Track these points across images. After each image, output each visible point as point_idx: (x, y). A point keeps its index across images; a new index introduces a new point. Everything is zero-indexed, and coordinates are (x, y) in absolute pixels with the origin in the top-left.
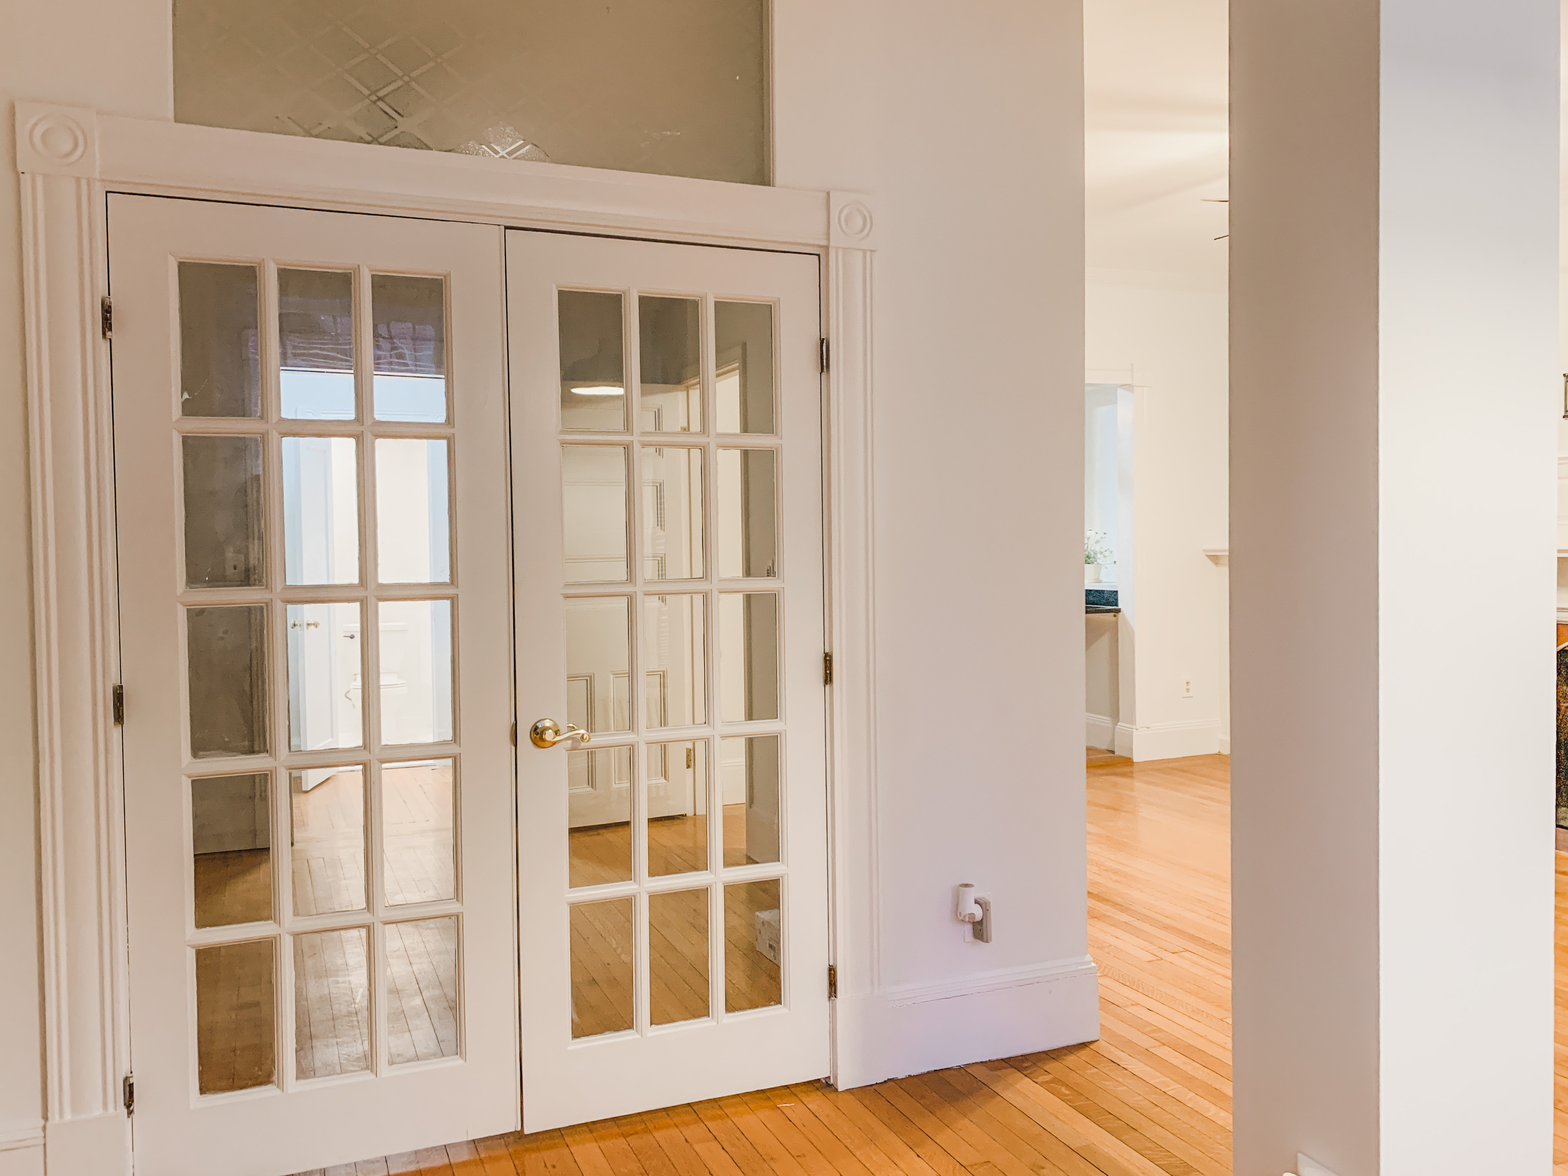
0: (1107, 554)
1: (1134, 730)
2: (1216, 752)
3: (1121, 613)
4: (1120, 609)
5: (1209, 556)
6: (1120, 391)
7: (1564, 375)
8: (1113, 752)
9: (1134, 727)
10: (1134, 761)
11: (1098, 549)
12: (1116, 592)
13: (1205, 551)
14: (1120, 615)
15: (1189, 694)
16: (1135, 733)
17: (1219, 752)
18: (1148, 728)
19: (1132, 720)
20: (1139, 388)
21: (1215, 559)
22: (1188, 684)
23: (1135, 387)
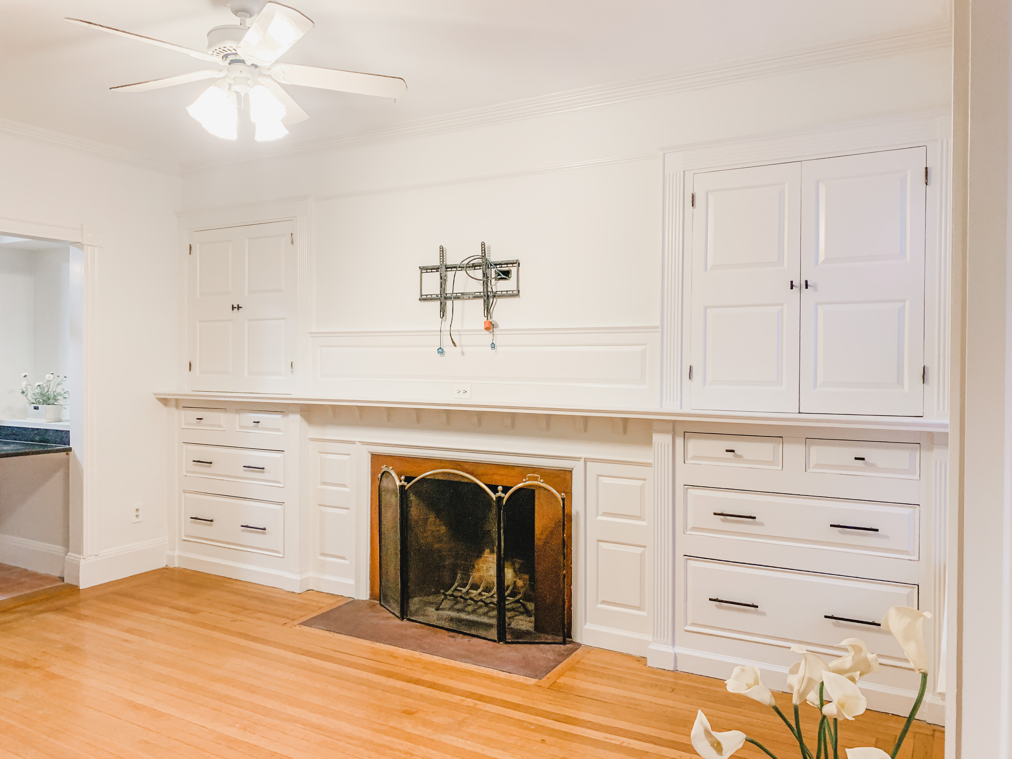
0: (66, 395)
1: (81, 560)
2: (163, 566)
3: (72, 452)
4: (71, 448)
5: (159, 399)
6: (72, 248)
7: (420, 267)
8: (62, 579)
9: (82, 557)
10: (81, 588)
11: (59, 390)
12: (69, 431)
13: (155, 394)
14: (71, 453)
15: (137, 520)
16: (82, 562)
17: (167, 566)
18: (96, 556)
19: (80, 551)
20: (89, 247)
21: (165, 401)
22: (137, 511)
23: (85, 246)
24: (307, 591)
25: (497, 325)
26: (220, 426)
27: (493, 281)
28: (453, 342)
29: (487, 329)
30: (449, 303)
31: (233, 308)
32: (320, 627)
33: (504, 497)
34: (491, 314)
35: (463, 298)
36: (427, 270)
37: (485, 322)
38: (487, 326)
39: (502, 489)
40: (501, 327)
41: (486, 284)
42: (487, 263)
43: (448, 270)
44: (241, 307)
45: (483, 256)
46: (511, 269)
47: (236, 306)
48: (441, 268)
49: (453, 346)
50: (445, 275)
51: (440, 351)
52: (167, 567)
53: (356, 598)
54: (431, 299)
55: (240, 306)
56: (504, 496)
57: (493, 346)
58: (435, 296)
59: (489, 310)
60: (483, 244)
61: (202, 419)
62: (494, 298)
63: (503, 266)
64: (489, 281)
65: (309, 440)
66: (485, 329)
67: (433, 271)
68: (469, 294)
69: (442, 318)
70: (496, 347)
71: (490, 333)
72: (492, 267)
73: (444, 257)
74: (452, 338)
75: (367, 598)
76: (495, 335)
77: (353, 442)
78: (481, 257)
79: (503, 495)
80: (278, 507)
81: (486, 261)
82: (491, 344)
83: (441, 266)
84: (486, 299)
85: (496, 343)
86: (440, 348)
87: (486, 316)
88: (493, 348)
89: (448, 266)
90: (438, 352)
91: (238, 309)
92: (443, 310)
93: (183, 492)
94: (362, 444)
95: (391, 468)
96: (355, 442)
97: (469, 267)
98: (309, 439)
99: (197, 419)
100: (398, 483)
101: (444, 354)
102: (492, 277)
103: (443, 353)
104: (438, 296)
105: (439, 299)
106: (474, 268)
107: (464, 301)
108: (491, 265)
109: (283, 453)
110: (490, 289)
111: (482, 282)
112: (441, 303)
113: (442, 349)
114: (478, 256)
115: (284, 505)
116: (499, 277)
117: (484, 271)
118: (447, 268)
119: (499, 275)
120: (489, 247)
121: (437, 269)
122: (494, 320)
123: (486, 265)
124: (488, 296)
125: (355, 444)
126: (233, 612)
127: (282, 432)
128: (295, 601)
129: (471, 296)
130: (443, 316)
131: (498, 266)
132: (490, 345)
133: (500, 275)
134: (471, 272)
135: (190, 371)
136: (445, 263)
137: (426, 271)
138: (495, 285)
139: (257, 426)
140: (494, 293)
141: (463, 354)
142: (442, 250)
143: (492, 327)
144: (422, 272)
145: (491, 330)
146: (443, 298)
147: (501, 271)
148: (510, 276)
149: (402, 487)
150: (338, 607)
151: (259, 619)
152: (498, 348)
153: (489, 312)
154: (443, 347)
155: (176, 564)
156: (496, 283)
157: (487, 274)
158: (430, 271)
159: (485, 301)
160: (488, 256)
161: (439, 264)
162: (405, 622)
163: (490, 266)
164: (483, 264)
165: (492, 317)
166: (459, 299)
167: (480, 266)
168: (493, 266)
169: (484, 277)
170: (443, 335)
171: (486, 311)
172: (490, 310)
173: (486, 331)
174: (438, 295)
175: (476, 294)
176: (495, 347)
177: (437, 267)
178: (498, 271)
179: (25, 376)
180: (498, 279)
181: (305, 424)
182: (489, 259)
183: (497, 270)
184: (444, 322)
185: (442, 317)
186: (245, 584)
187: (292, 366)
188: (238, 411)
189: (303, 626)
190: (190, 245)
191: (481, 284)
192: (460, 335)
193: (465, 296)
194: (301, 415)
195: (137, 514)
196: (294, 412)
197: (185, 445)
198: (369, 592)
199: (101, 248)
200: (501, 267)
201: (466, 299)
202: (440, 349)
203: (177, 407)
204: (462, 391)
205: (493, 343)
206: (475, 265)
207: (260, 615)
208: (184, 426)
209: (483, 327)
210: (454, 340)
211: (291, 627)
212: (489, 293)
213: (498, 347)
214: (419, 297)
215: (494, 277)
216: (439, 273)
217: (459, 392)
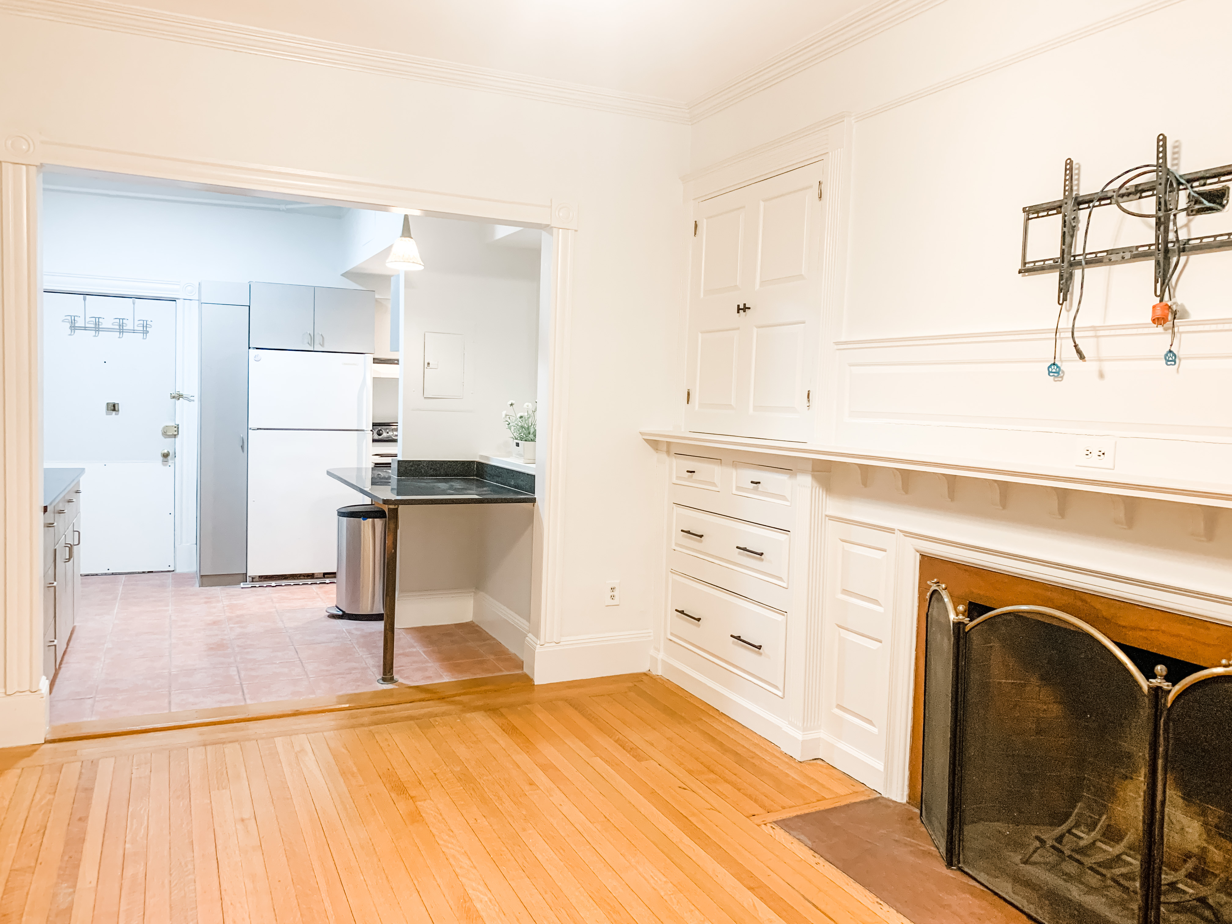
1: (538, 646)
2: (644, 670)
3: (536, 503)
4: (536, 498)
5: (647, 441)
6: (542, 233)
7: (1023, 208)
9: (538, 643)
10: (536, 683)
12: (536, 476)
13: (642, 434)
14: (535, 505)
15: (613, 602)
16: (538, 650)
18: (556, 643)
19: (537, 633)
20: (560, 230)
21: (654, 444)
22: (613, 590)
23: (554, 229)
24: (813, 760)
25: (1185, 314)
26: (714, 484)
27: (1182, 218)
28: (1079, 352)
29: (1158, 320)
30: (1078, 273)
31: (739, 309)
32: (802, 837)
33: (1170, 691)
34: (1172, 291)
35: (1110, 260)
36: (1038, 212)
37: (1154, 307)
38: (1159, 313)
39: (1164, 673)
40: (1194, 316)
41: (1162, 224)
42: (1168, 179)
43: (1081, 207)
44: (749, 308)
45: (1161, 166)
46: (1230, 186)
47: (742, 307)
48: (1066, 203)
49: (1078, 359)
50: (1073, 217)
51: (1054, 371)
52: (649, 672)
53: (884, 795)
54: (1042, 269)
55: (747, 306)
56: (1169, 688)
57: (1170, 359)
58: (1051, 262)
59: (1167, 281)
60: (1162, 141)
61: (694, 472)
62: (1182, 254)
63: (1209, 181)
64: (1172, 217)
65: (827, 518)
66: (1154, 321)
67: (1050, 213)
68: (1124, 250)
69: (1062, 304)
70: (1180, 360)
71: (1166, 329)
72: (1181, 187)
73: (1075, 182)
74: (1075, 343)
75: (902, 799)
76: (1178, 335)
77: (891, 530)
78: (1155, 168)
79: (1166, 685)
80: (779, 618)
81: (1168, 174)
82: (1165, 353)
83: (1066, 201)
84: (1161, 257)
85: (1178, 351)
86: (1054, 364)
87: (1158, 293)
88: (1169, 363)
89: (1080, 199)
90: (1049, 372)
91: (745, 311)
92: (1064, 289)
93: (671, 572)
94: (905, 536)
95: (944, 586)
96: (894, 530)
97: (1129, 194)
98: (826, 516)
99: (688, 471)
100: (952, 617)
101: (1062, 377)
102: (1178, 209)
103: (1058, 373)
104: (1057, 262)
105: (1059, 267)
106: (1138, 195)
107: (1113, 267)
108: (1179, 183)
109: (787, 534)
110: (1171, 236)
111: (1153, 221)
112: (1061, 276)
113: (1058, 367)
114: (1148, 166)
115: (787, 615)
116: (1197, 207)
117: (1160, 198)
118: (1080, 203)
119: (1197, 202)
120: (1177, 144)
121: (1057, 207)
122: (1179, 303)
123: (1166, 184)
124: (1167, 251)
125: (894, 533)
126: (690, 772)
127: (788, 501)
128: (787, 775)
129: (1128, 255)
130: (1065, 299)
131: (1195, 184)
132: (1163, 357)
133: (1201, 203)
134: (1132, 205)
135: (688, 403)
136: (1074, 193)
137: (1036, 215)
138: (1187, 225)
139: (756, 489)
140: (1181, 243)
141: (1101, 375)
142: (1069, 167)
143: (1170, 317)
144: (1029, 219)
145: (1169, 324)
146: (1066, 264)
147: (1201, 194)
148: (1225, 202)
149: (958, 625)
150: (848, 806)
151: (720, 794)
152: (1184, 364)
153: (1168, 284)
154: (1061, 361)
155: (659, 671)
156: (1189, 221)
157: (1168, 203)
158: (1045, 213)
159: (1158, 263)
160: (1173, 165)
161: (1061, 197)
162: (951, 874)
163: (1175, 185)
164: (1160, 181)
165: (1174, 297)
166: (1102, 264)
167: (1152, 189)
168: (1182, 184)
169: (1160, 210)
170: (1061, 338)
171: (1159, 285)
172: (1169, 280)
173: (1156, 325)
174: (1057, 260)
175: (1140, 249)
176: (1177, 361)
177: (1058, 204)
178: (1196, 195)
179: (512, 405)
180: (1194, 213)
181: (820, 492)
182: (1177, 170)
183: (1192, 193)
184: (1066, 313)
185: (1061, 302)
186: (730, 725)
187: (808, 397)
188: (735, 464)
189: (778, 829)
190: (696, 222)
191: (1151, 227)
192: (1097, 337)
193: (1114, 257)
194: (814, 477)
195: (612, 594)
196: (803, 471)
197: (676, 506)
198: (906, 791)
199: (576, 231)
200: (1204, 185)
201: (1116, 262)
202: (1053, 367)
203: (668, 452)
204: (1095, 453)
205: (1170, 351)
206: (1140, 188)
207: (725, 788)
208: (675, 480)
209: (1148, 317)
210: (1081, 347)
211: (759, 825)
212: (1170, 245)
213: (1183, 361)
214: (1019, 266)
215: (1185, 206)
216: (1060, 216)
217: (1088, 453)
